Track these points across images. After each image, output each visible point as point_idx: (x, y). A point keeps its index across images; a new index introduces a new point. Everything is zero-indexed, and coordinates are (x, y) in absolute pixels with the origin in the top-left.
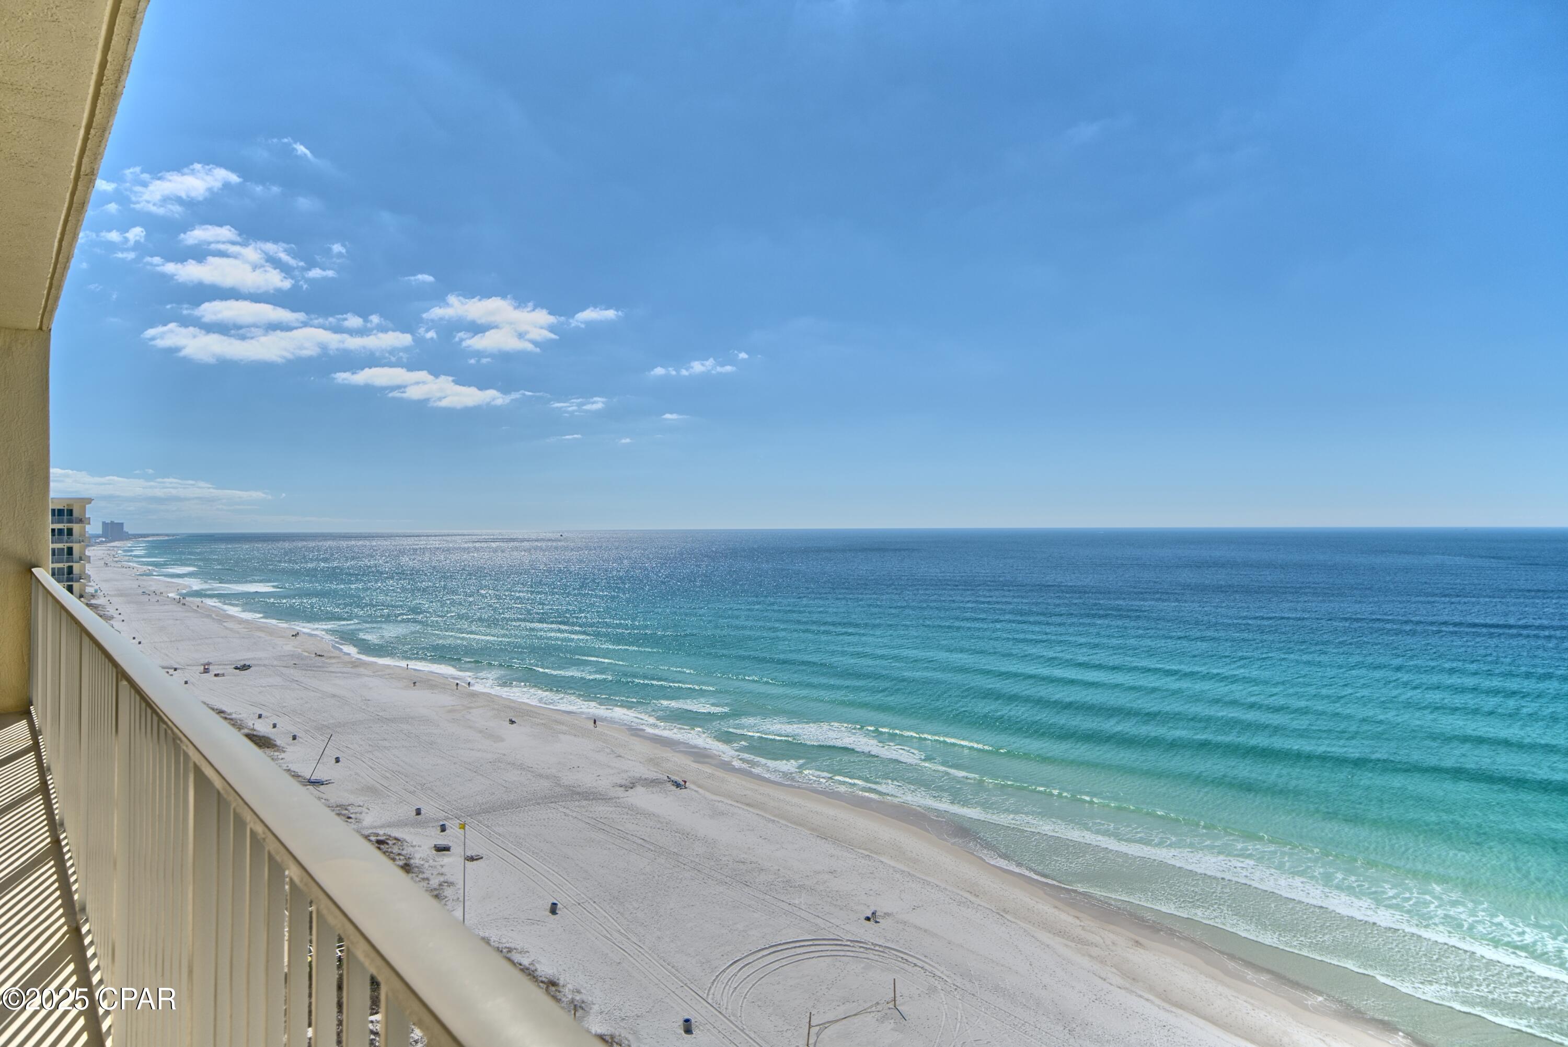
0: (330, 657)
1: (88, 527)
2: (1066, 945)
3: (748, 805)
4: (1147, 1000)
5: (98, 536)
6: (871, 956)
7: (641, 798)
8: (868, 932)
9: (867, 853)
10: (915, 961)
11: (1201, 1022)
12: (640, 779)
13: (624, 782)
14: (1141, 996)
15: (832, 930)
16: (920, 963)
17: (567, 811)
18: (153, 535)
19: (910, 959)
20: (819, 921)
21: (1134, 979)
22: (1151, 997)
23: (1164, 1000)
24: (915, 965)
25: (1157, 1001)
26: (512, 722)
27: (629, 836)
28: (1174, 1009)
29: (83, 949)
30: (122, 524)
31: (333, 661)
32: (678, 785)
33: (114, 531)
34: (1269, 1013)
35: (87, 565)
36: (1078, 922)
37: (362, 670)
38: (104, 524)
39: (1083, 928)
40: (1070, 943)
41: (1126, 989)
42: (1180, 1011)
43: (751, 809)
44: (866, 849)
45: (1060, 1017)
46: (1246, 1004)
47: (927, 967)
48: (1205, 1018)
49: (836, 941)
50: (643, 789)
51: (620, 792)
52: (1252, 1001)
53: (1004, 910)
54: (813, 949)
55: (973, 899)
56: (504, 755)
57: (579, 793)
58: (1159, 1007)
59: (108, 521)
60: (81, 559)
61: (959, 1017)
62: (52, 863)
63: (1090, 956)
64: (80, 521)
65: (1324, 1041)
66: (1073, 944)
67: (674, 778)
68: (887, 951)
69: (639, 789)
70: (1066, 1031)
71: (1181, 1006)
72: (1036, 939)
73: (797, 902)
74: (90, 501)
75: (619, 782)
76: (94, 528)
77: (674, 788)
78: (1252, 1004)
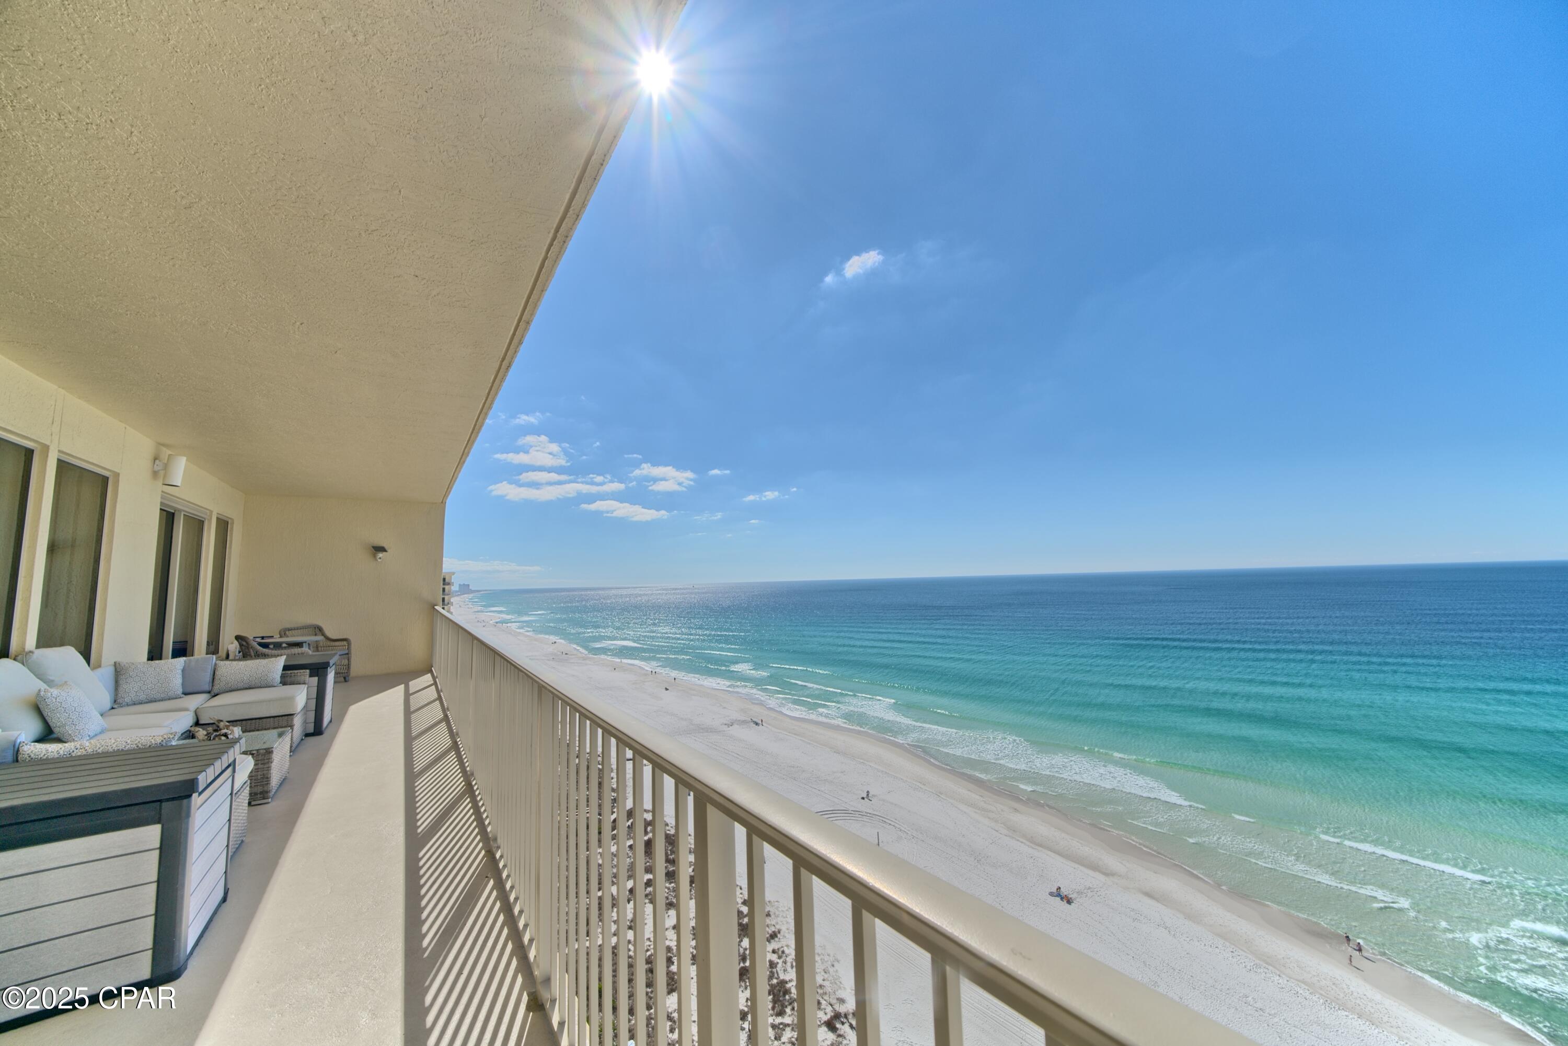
0: (572, 655)
1: (452, 587)
2: (975, 812)
3: (795, 734)
4: (1022, 842)
5: (457, 592)
6: (865, 820)
7: (736, 731)
8: (864, 806)
9: (862, 761)
10: (890, 822)
11: (1053, 855)
12: (736, 720)
13: (727, 722)
14: (1018, 840)
15: (843, 805)
16: (893, 823)
17: (697, 739)
18: (484, 591)
19: (887, 821)
20: (836, 800)
21: (1014, 831)
22: (1024, 841)
23: (1031, 842)
24: (890, 824)
25: (1028, 843)
26: (667, 689)
27: (730, 753)
28: (1037, 847)
29: (474, 792)
30: (468, 585)
31: (573, 656)
32: (757, 724)
33: (465, 589)
34: (1091, 848)
35: (451, 607)
36: (982, 799)
37: (588, 662)
38: (460, 585)
39: (985, 802)
40: (977, 811)
41: (1009, 836)
42: (1040, 849)
43: (796, 736)
44: (861, 759)
45: (973, 853)
46: (1078, 844)
47: (896, 825)
48: (1054, 852)
49: (846, 811)
50: (738, 726)
51: (725, 728)
52: (1081, 842)
53: (940, 793)
54: (832, 815)
55: (922, 786)
56: (662, 707)
57: (703, 729)
58: (1028, 846)
59: (462, 584)
60: (448, 604)
61: (915, 853)
62: (454, 753)
63: (989, 818)
64: (449, 584)
65: (1122, 863)
66: (979, 812)
67: (754, 720)
68: (874, 816)
69: (735, 726)
70: (976, 861)
71: (1041, 846)
72: (959, 809)
73: (823, 789)
74: (454, 573)
75: (725, 722)
76: (455, 588)
77: (754, 725)
78: (1081, 843)
